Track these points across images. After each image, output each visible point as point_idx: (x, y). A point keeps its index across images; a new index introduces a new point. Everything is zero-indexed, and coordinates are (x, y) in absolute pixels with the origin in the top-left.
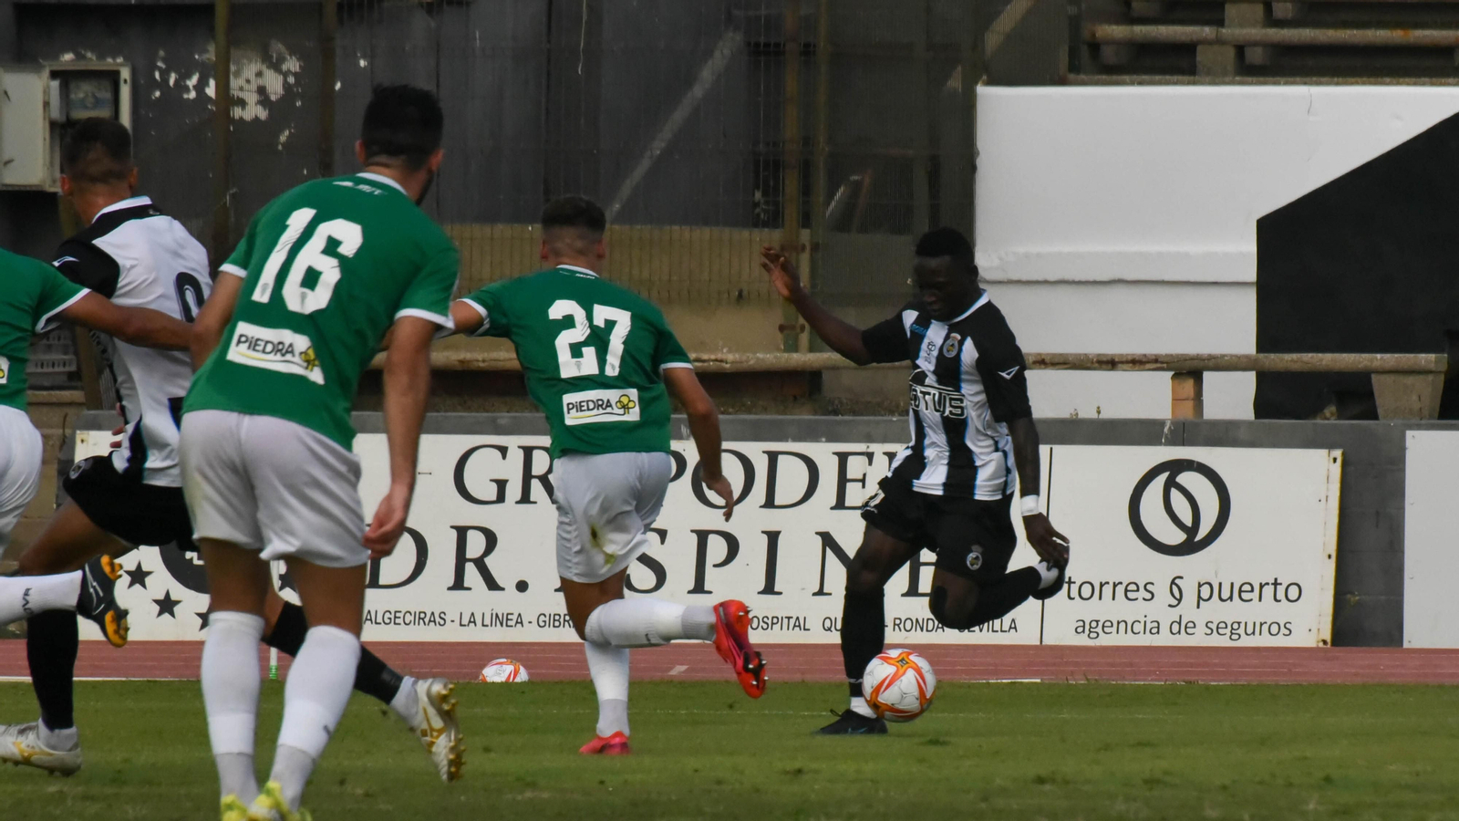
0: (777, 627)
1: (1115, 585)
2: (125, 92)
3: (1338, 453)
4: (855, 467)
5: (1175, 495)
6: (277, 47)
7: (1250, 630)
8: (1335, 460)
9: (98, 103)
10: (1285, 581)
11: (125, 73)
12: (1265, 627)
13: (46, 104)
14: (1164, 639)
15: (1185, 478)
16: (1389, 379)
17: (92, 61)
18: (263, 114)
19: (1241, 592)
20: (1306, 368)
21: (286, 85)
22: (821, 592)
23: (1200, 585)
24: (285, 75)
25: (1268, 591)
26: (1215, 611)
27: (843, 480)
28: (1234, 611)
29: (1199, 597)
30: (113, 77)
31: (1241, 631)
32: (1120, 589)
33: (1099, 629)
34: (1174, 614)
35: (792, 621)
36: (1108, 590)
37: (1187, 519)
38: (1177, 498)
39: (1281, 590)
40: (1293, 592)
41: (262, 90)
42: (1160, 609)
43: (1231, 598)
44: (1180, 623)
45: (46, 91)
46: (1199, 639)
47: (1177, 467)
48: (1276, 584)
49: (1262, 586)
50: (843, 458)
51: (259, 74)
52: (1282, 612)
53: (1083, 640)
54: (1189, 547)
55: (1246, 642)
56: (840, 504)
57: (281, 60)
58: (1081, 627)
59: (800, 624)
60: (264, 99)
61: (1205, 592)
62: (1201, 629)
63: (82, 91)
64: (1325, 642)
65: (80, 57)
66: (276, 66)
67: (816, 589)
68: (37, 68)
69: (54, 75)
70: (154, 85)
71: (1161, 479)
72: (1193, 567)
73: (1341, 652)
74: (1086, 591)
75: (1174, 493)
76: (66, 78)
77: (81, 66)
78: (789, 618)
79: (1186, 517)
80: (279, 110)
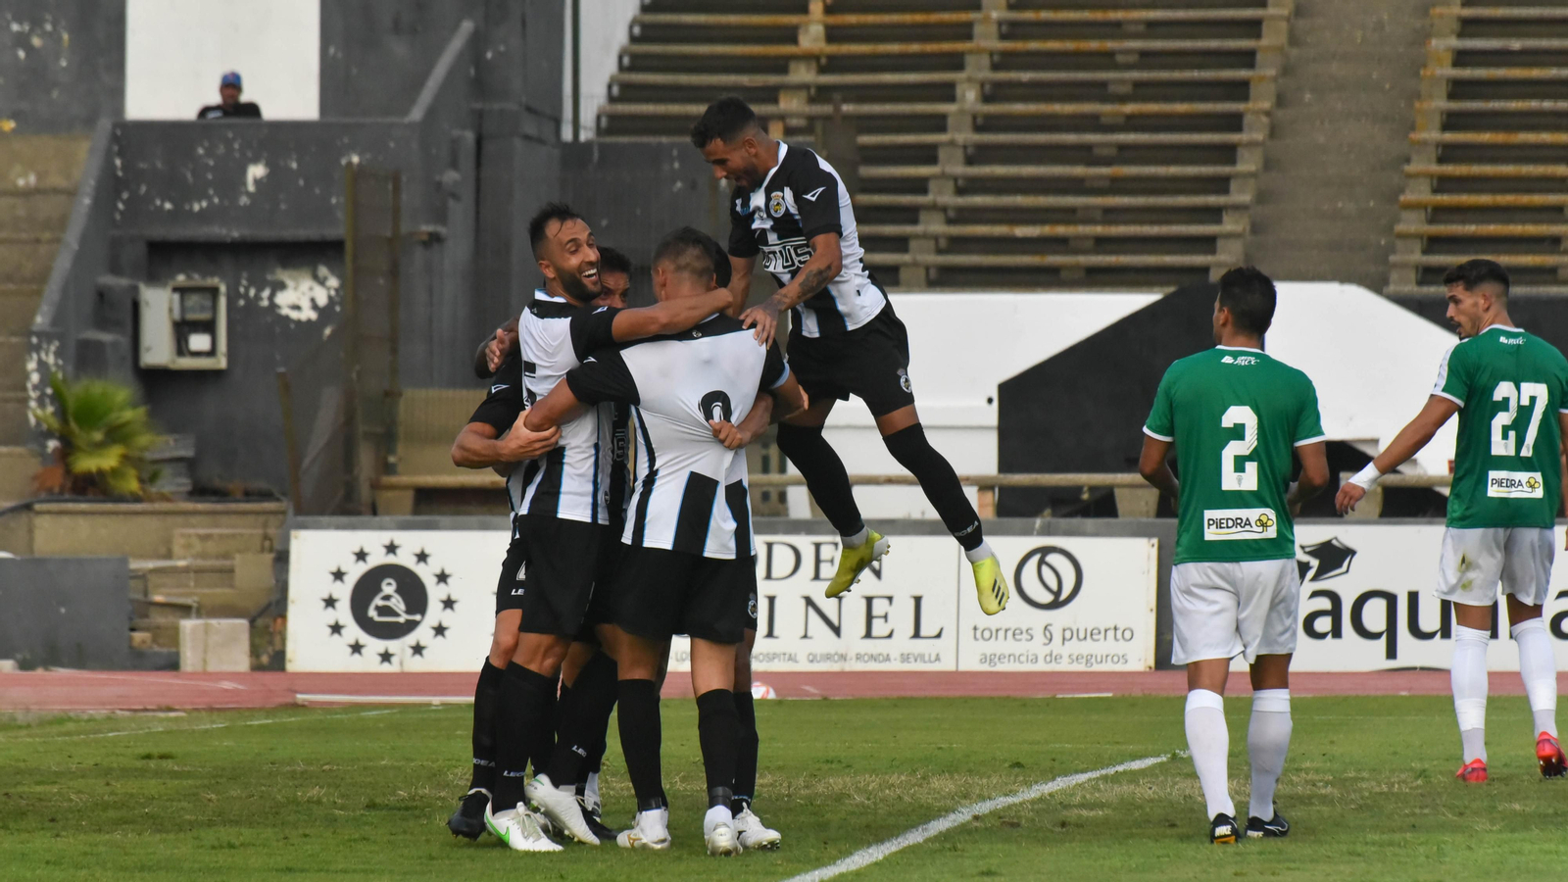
0: (776, 660)
1: (1006, 631)
2: (223, 302)
3: (1155, 541)
4: (826, 552)
5: (1045, 570)
6: (323, 271)
7: (1099, 659)
8: (1153, 545)
9: (202, 309)
10: (1121, 627)
11: (223, 288)
12: (1109, 658)
13: (171, 310)
14: (1041, 666)
15: (1051, 558)
16: (1126, 491)
17: (197, 280)
18: (313, 315)
19: (1092, 634)
20: (1071, 484)
21: (330, 298)
22: (805, 636)
23: (1064, 630)
24: (328, 289)
25: (1111, 634)
26: (1075, 647)
27: (818, 561)
28: (1087, 647)
29: (1064, 639)
30: (214, 292)
31: (1093, 660)
32: (1010, 633)
33: (996, 660)
34: (1047, 650)
35: (787, 656)
36: (1001, 634)
37: (1054, 586)
38: (1046, 571)
39: (1119, 633)
40: (1128, 635)
41: (313, 300)
42: (1037, 646)
43: (1085, 638)
44: (1051, 655)
45: (171, 301)
46: (1064, 666)
47: (1045, 551)
48: (1116, 629)
49: (1106, 631)
50: (818, 546)
51: (311, 289)
52: (1121, 647)
53: (986, 668)
54: (1056, 604)
55: (1096, 668)
56: (817, 577)
57: (325, 279)
58: (984, 659)
59: (792, 658)
60: (315, 306)
61: (1068, 634)
62: (1066, 660)
63: (193, 300)
64: (1150, 668)
65: (189, 277)
66: (322, 282)
67: (803, 634)
68: (164, 285)
69: (175, 290)
70: (239, 296)
71: (1035, 559)
72: (1059, 618)
73: (1159, 673)
74: (987, 634)
75: (1044, 568)
76: (182, 291)
77: (192, 283)
78: (784, 654)
79: (1053, 584)
80: (324, 313)
